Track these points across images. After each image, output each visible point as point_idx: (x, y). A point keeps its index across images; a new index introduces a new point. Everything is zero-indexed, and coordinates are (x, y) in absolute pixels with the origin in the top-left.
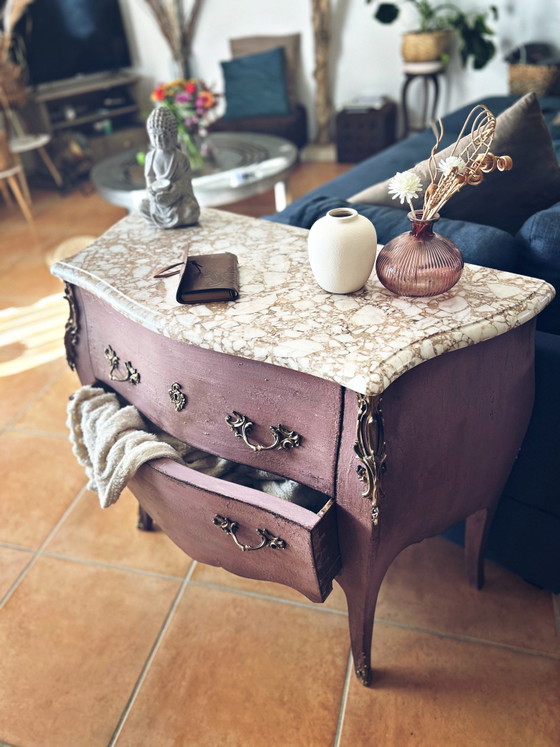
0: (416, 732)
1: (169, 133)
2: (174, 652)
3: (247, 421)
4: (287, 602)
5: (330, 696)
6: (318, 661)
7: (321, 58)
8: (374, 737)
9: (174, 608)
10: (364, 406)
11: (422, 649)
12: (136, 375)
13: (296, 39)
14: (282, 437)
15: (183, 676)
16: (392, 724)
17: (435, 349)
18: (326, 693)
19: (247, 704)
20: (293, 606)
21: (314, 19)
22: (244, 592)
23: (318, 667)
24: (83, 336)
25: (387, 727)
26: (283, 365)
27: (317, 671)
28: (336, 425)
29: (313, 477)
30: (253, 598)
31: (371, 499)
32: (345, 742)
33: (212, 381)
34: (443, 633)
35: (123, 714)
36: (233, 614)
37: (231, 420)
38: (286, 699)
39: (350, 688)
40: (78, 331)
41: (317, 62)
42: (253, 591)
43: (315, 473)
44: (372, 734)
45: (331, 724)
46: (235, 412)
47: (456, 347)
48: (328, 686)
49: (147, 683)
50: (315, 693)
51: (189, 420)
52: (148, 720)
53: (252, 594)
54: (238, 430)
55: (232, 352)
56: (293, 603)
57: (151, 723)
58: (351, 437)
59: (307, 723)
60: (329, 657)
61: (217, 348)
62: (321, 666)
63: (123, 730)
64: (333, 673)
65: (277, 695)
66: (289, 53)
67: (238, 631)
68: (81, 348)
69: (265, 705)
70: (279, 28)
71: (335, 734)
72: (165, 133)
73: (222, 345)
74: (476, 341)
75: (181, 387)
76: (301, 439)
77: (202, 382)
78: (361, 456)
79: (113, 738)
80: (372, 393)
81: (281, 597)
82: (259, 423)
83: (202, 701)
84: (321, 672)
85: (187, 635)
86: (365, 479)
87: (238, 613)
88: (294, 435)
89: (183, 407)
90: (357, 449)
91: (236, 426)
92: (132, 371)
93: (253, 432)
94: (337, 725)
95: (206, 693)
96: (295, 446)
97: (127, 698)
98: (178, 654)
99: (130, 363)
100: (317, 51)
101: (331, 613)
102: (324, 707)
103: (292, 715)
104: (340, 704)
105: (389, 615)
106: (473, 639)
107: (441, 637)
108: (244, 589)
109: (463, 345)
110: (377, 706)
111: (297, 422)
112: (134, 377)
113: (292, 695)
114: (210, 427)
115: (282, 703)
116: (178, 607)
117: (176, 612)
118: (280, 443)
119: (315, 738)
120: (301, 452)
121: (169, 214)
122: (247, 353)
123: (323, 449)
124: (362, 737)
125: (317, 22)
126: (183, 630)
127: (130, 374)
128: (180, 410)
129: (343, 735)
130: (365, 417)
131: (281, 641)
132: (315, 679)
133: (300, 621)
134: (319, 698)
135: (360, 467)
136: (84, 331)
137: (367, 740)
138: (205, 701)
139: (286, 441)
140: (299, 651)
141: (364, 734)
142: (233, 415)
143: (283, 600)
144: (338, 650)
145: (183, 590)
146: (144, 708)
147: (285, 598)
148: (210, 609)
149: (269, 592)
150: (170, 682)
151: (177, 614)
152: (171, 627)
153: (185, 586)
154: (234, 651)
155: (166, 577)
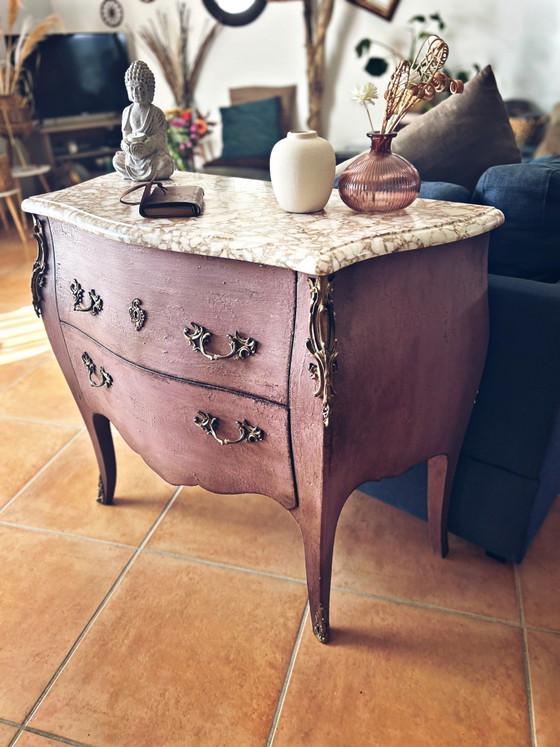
0: (366, 691)
1: (145, 86)
2: (119, 613)
3: (205, 331)
4: (242, 569)
5: (279, 656)
6: (269, 623)
7: (315, 108)
8: (321, 694)
9: (125, 573)
10: (316, 294)
11: (378, 614)
12: (98, 302)
13: (292, 91)
14: (238, 345)
15: (127, 634)
16: (341, 683)
17: (385, 246)
18: (274, 653)
19: (191, 662)
20: (247, 574)
21: (308, 72)
22: (198, 560)
23: (269, 629)
24: (50, 278)
25: (335, 686)
26: (238, 258)
27: (268, 633)
28: (290, 323)
29: (268, 385)
30: (208, 565)
31: (322, 397)
32: (291, 699)
33: (171, 291)
34: (400, 600)
35: (59, 670)
36: (186, 579)
37: (189, 332)
38: (232, 657)
39: (300, 648)
40: (46, 272)
41: (311, 110)
42: (208, 559)
43: (270, 381)
44: (319, 692)
45: (277, 681)
46: (193, 324)
47: (406, 248)
48: (277, 646)
49: (88, 642)
50: (263, 653)
51: (148, 340)
52: (83, 676)
53: (208, 562)
54: (196, 342)
55: (188, 249)
56: (249, 571)
57: (87, 679)
58: (303, 333)
59: (252, 681)
61: (175, 248)
62: (272, 628)
63: (56, 685)
64: (283, 634)
65: (223, 654)
66: (285, 102)
67: (188, 595)
68: (48, 291)
69: (209, 663)
70: (276, 80)
71: (280, 692)
72: (142, 85)
73: (179, 243)
74: (426, 245)
75: (141, 303)
76: (257, 345)
77: (162, 294)
78: (313, 352)
79: (44, 693)
80: (322, 272)
81: (236, 565)
82: (217, 333)
83: (143, 658)
84: (272, 633)
85: (135, 598)
86: (317, 376)
87: (190, 579)
88: (250, 341)
89: (143, 325)
90: (309, 345)
91: (194, 338)
92: (95, 299)
93: (210, 343)
94: (283, 683)
95: (148, 651)
96: (251, 354)
97: (63, 655)
98: (123, 615)
99: (93, 291)
100: (311, 101)
101: (288, 580)
102: (272, 665)
103: (237, 673)
104: (288, 663)
105: (346, 583)
106: (431, 606)
107: (398, 604)
108: (200, 557)
109: (413, 247)
110: (327, 666)
111: (253, 329)
112: (96, 305)
113: (239, 653)
114: (168, 343)
115: (228, 661)
116: (129, 572)
117: (126, 577)
118: (236, 353)
119: (259, 694)
120: (257, 359)
121: (142, 166)
122: (203, 248)
123: (278, 353)
124: (309, 694)
125: (312, 74)
126: (133, 593)
127: (93, 303)
128: (139, 330)
129: (289, 692)
130: (317, 307)
131: (233, 604)
132: (263, 641)
133: (253, 587)
134: (266, 658)
135: (311, 364)
136: (51, 271)
137: (314, 697)
138: (147, 659)
139: (242, 349)
140: (250, 614)
141: (311, 692)
142: (191, 327)
143: (238, 568)
144: (291, 614)
145: (136, 557)
146: (81, 664)
147: (241, 566)
148: (162, 574)
149: (225, 560)
150: (111, 640)
151: (127, 579)
152: (119, 590)
153: (138, 554)
154: (182, 613)
155: (120, 545)
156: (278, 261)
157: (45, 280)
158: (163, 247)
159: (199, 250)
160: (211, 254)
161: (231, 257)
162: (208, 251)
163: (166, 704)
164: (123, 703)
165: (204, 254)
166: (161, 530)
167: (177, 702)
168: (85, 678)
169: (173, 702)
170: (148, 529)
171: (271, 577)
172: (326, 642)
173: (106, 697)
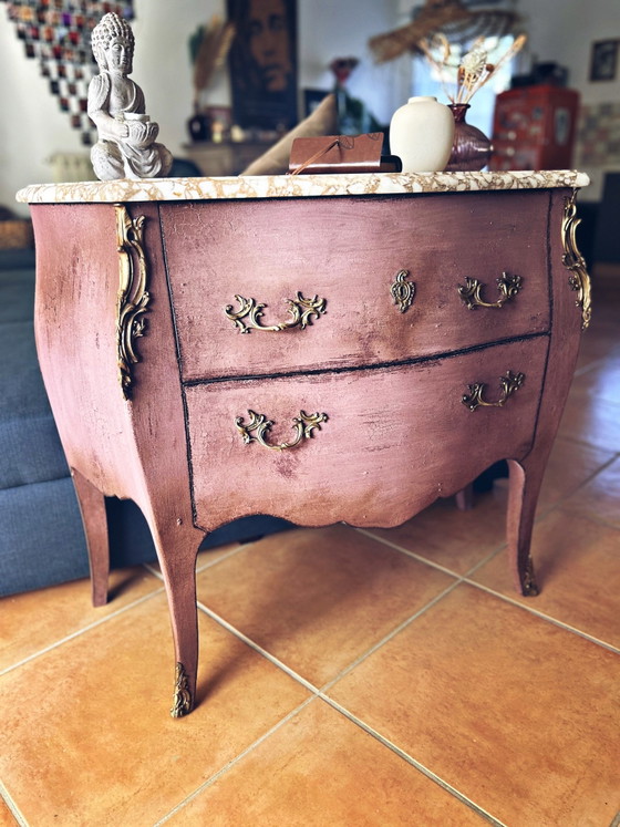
0: (595, 590)
2: (423, 737)
4: (415, 617)
5: (541, 626)
6: (499, 620)
8: (593, 614)
9: (355, 717)
16: (583, 600)
18: (537, 627)
19: (528, 689)
20: (424, 614)
22: (377, 646)
23: (506, 622)
25: (586, 604)
27: (510, 624)
29: (533, 318)
30: (391, 640)
33: (445, 246)
36: (403, 663)
37: (463, 291)
38: (533, 657)
40: (149, 308)
42: (381, 638)
43: (534, 313)
44: (590, 614)
45: (571, 636)
46: (467, 279)
48: (530, 623)
49: (457, 781)
50: (535, 634)
51: (416, 319)
52: (514, 796)
53: (387, 639)
57: (522, 792)
59: (566, 651)
60: (499, 612)
62: (506, 620)
64: (517, 615)
65: (525, 662)
67: (429, 667)
69: (534, 675)
71: (582, 637)
75: (408, 273)
76: (522, 280)
78: (570, 266)
81: (405, 619)
83: (508, 729)
84: (513, 622)
85: (407, 715)
87: (404, 659)
88: (516, 279)
90: (566, 261)
92: (306, 304)
95: (498, 721)
97: (470, 814)
98: (429, 733)
99: (299, 294)
102: (552, 633)
103: (553, 659)
104: (551, 623)
108: (373, 644)
110: (563, 601)
113: (530, 651)
114: (441, 313)
115: (537, 661)
116: (355, 713)
117: (361, 717)
118: (507, 294)
119: (584, 651)
121: (151, 158)
124: (591, 621)
126: (395, 717)
128: (404, 311)
130: (570, 224)
131: (462, 637)
132: (519, 628)
133: (445, 616)
134: (542, 634)
137: (595, 619)
138: (510, 725)
139: (511, 289)
140: (482, 629)
141: (589, 619)
143: (410, 620)
144: (494, 604)
145: (330, 700)
146: (494, 795)
147: (410, 617)
148: (381, 681)
149: (390, 625)
150: (467, 753)
151: (368, 717)
152: (383, 729)
153: (326, 697)
154: (454, 679)
155: (295, 712)
156: (558, 181)
157: (146, 323)
158: (461, 188)
159: (495, 184)
160: (505, 187)
161: (521, 187)
162: (502, 183)
163: (577, 722)
164: (568, 763)
165: (498, 188)
166: (299, 664)
167: (578, 712)
168: (518, 792)
169: (576, 717)
170: (286, 677)
171: (438, 601)
172: (538, 593)
173: (553, 776)
